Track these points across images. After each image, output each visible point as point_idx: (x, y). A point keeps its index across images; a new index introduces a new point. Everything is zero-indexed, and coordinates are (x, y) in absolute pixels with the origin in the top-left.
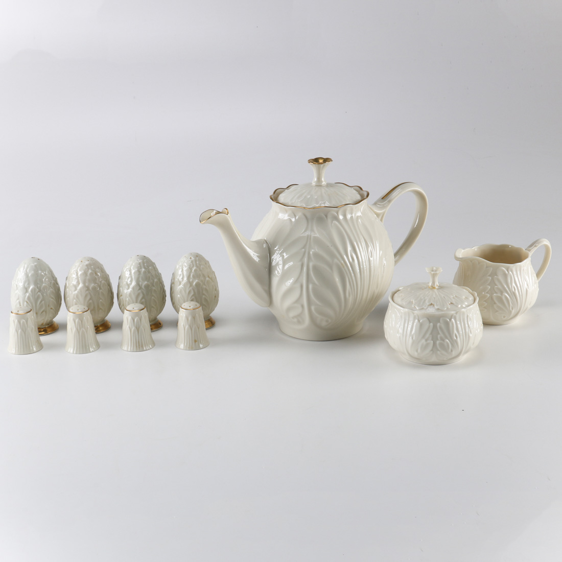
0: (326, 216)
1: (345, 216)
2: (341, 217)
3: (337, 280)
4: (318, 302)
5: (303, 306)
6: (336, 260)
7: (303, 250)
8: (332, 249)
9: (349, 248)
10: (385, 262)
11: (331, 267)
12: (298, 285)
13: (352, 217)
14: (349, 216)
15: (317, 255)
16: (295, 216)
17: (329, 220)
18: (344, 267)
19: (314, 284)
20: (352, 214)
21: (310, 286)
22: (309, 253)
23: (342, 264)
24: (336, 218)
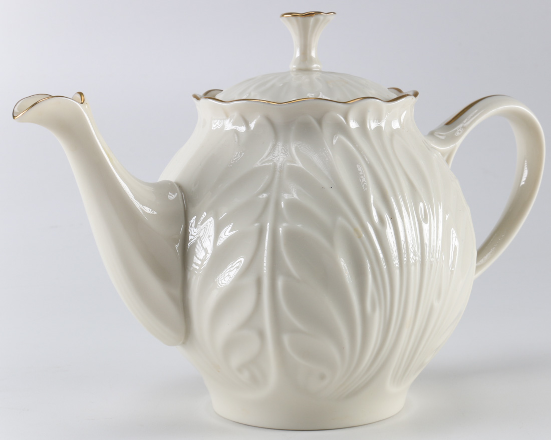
0: (320, 122)
1: (363, 123)
2: (353, 125)
3: (344, 266)
4: (298, 324)
5: (261, 334)
6: (340, 220)
7: (265, 195)
8: (334, 194)
9: (373, 196)
10: (457, 244)
11: (330, 238)
12: (250, 280)
13: (379, 129)
14: (372, 125)
15: (295, 208)
16: (247, 124)
17: (327, 131)
18: (360, 237)
19: (288, 275)
20: (379, 120)
21: (280, 283)
22: (277, 204)
23: (356, 230)
24: (342, 129)
